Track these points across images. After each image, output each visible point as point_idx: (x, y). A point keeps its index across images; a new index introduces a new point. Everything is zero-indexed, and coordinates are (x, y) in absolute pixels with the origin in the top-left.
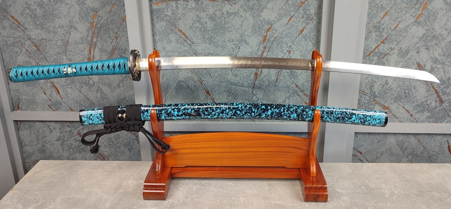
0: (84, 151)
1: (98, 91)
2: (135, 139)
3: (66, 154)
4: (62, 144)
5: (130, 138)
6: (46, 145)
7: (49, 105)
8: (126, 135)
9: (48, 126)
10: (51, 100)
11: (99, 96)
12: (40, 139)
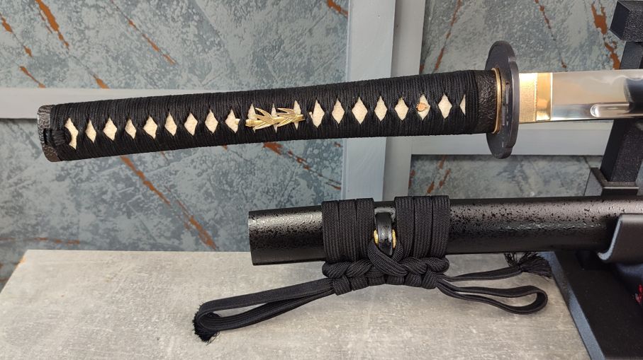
0: (141, 209)
1: (188, 18)
2: (302, 176)
3: (87, 219)
4: (74, 190)
5: (285, 173)
6: (25, 193)
7: (23, 69)
8: (276, 162)
9: (28, 137)
10: (28, 51)
11: (191, 37)
12: (5, 175)
